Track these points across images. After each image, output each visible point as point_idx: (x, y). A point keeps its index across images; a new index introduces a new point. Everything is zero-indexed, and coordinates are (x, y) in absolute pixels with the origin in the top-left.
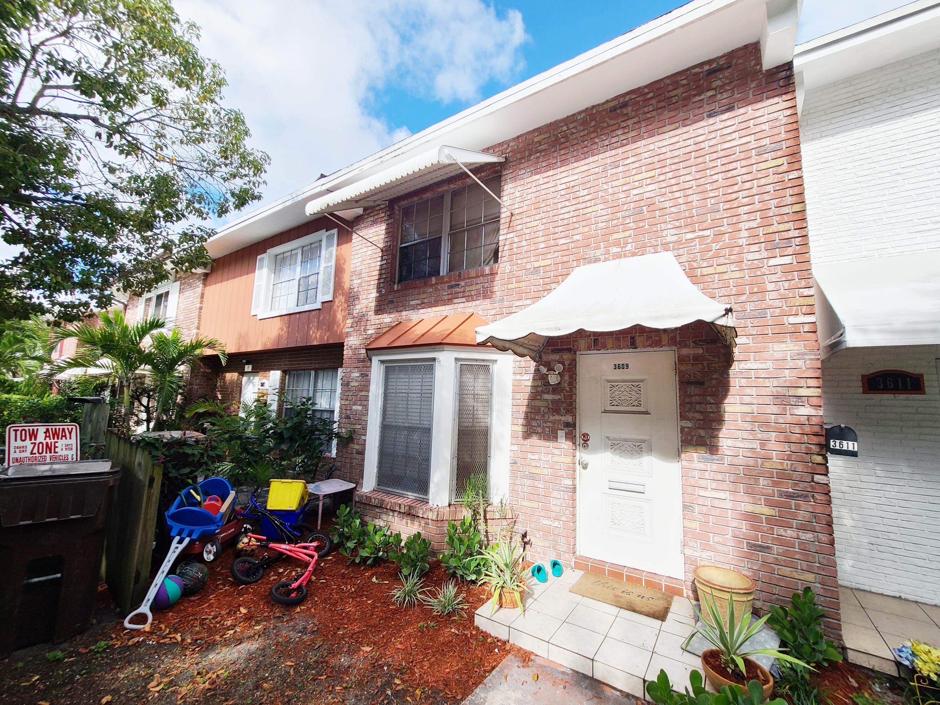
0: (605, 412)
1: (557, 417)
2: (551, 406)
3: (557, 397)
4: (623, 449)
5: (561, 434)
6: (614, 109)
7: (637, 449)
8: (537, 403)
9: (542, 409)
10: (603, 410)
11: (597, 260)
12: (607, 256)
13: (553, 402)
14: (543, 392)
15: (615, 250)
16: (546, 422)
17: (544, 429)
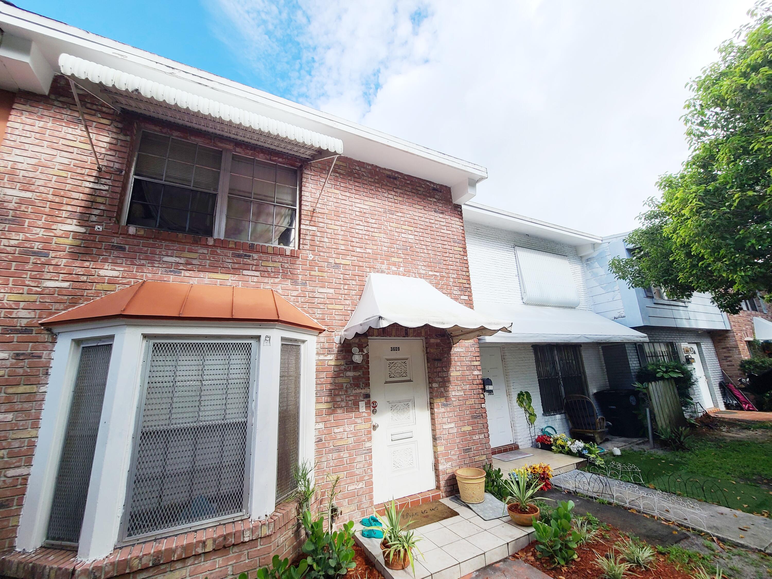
0: (386, 382)
1: (358, 391)
2: (352, 382)
3: (357, 374)
4: (398, 408)
5: (362, 405)
6: (389, 177)
7: (406, 407)
8: (340, 380)
9: (345, 385)
10: (384, 382)
11: (382, 272)
12: (389, 271)
13: (354, 378)
14: (346, 370)
15: (394, 268)
16: (349, 397)
17: (347, 403)
